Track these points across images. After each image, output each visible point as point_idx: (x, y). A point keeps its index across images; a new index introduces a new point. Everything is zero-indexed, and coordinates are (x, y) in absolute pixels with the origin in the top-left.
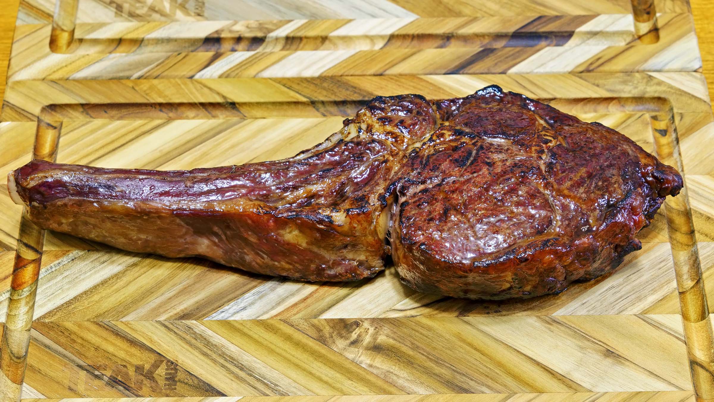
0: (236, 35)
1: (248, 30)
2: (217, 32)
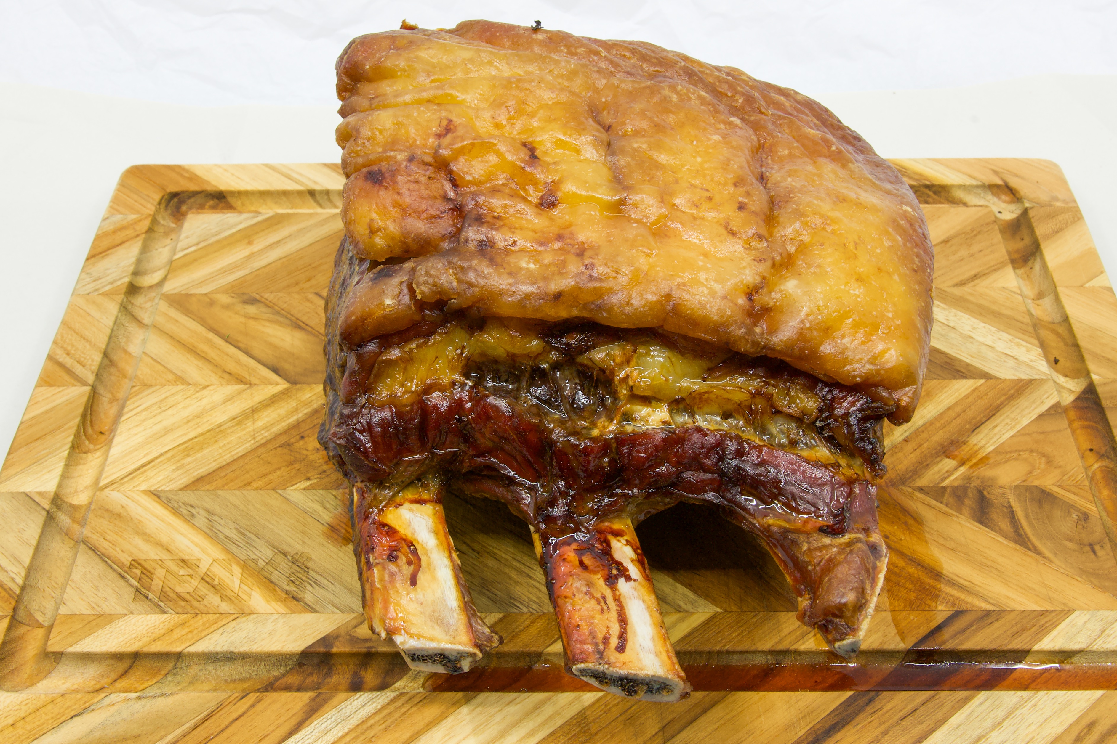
0: (362, 649)
2: (325, 640)
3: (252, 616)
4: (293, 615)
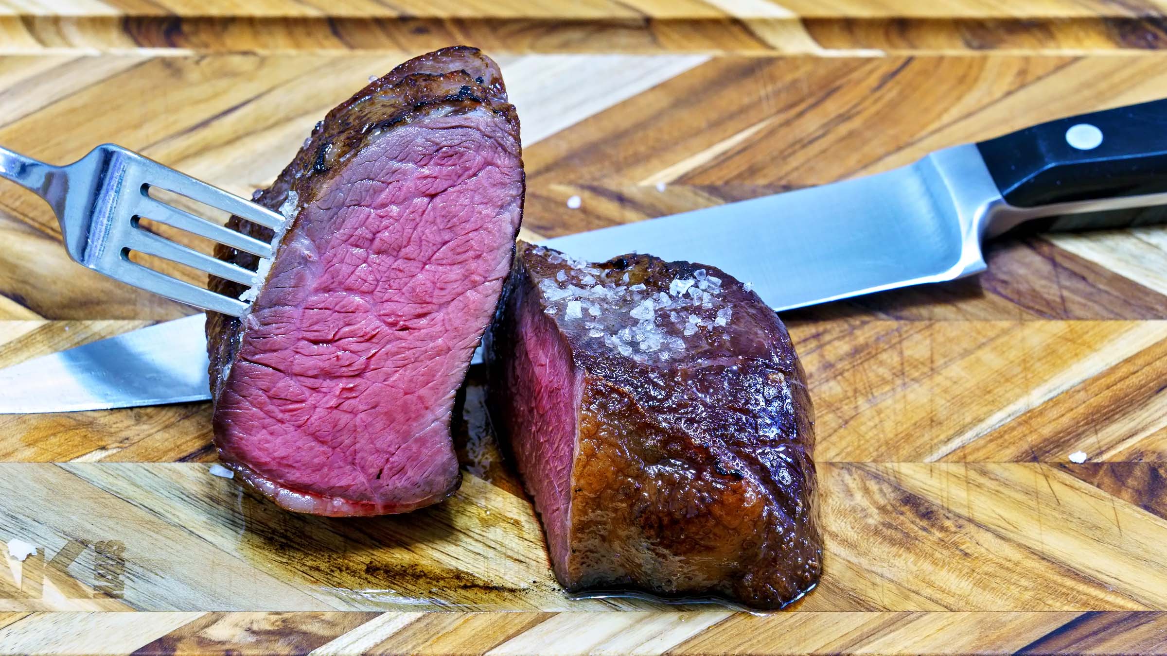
3: (48, 616)
4: (110, 614)
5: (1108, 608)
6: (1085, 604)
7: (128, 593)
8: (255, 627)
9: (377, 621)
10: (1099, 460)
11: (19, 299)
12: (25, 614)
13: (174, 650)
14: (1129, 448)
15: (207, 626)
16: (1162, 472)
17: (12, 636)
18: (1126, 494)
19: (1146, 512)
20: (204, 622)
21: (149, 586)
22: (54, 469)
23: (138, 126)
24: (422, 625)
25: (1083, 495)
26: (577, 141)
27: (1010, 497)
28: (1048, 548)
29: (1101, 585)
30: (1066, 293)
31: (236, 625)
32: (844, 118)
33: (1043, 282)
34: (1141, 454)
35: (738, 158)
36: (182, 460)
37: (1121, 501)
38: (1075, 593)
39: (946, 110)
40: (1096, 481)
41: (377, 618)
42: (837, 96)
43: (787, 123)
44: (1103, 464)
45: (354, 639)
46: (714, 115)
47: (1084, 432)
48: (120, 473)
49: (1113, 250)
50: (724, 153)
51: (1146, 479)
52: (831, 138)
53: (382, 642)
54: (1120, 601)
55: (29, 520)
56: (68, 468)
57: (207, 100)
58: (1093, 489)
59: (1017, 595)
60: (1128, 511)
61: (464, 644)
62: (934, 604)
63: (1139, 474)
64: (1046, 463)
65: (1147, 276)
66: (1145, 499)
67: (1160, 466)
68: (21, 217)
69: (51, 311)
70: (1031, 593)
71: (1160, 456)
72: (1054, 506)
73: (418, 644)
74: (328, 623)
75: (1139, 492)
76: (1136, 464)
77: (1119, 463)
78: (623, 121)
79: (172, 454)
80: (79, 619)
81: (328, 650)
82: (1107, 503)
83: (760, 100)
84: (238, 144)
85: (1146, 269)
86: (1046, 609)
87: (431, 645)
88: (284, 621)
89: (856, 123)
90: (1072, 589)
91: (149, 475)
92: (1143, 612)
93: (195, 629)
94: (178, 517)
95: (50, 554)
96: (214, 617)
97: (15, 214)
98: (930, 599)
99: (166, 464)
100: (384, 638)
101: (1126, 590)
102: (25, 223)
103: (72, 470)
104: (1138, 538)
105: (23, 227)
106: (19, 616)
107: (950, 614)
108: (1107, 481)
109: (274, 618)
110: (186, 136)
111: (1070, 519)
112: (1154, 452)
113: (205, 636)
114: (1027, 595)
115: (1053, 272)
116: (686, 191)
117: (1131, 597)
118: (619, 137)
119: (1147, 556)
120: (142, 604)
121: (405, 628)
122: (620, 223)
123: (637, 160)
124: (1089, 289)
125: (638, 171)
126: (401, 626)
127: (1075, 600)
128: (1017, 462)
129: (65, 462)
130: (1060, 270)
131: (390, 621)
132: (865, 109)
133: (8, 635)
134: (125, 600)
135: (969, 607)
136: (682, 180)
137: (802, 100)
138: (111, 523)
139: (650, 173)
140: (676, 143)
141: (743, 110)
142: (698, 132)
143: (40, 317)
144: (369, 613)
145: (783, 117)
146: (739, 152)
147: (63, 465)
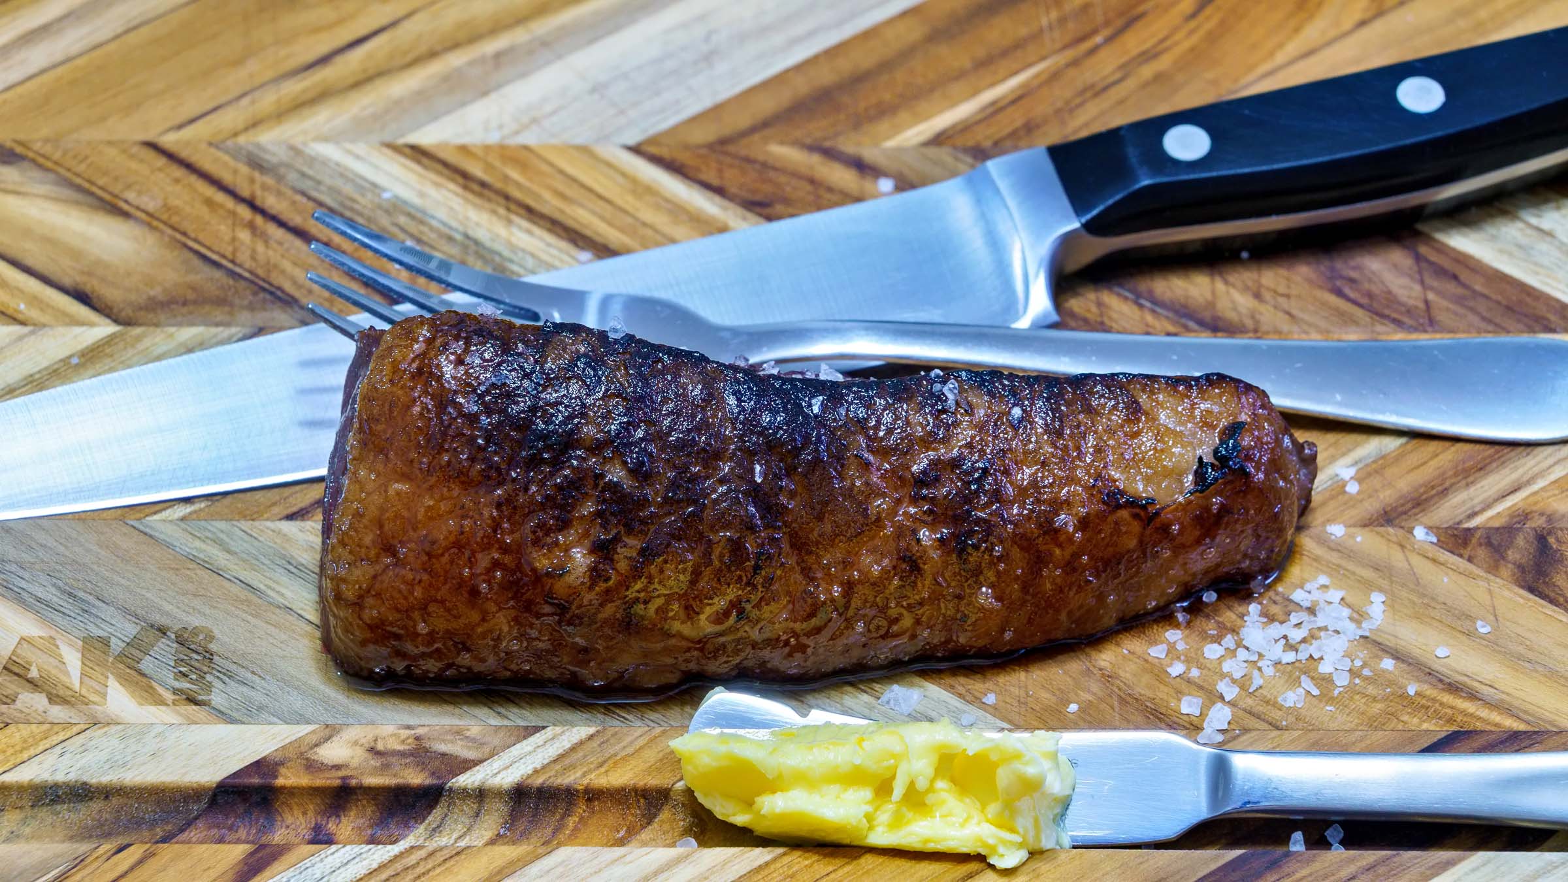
1: (375, 763)
5: (1479, 726)
6: (1451, 720)
7: (217, 699)
8: (380, 747)
9: (538, 738)
10: (1472, 524)
11: (83, 297)
12: (83, 727)
13: (276, 777)
14: (1509, 508)
15: (316, 745)
16: (1551, 540)
17: (67, 756)
18: (1506, 571)
19: (1531, 596)
20: (314, 739)
21: (244, 689)
22: (125, 529)
23: (238, 62)
24: (595, 744)
25: (1451, 572)
26: (802, 86)
27: (1354, 573)
28: (1404, 644)
29: (1473, 696)
30: (1431, 296)
31: (356, 743)
32: (1148, 56)
33: (1404, 281)
34: (1523, 516)
35: (1010, 110)
36: (290, 517)
37: (1498, 580)
38: (1437, 705)
39: (1281, 46)
40: (1466, 553)
41: (538, 735)
42: (1139, 25)
43: (1075, 63)
44: (1477, 528)
45: (507, 762)
46: (981, 52)
47: (1452, 485)
48: (209, 535)
49: (1494, 238)
50: (994, 103)
51: (1532, 551)
52: (1131, 83)
53: (544, 767)
54: (1495, 717)
55: (91, 599)
56: (142, 528)
57: (330, 26)
58: (1462, 563)
59: (1363, 708)
60: (1506, 593)
61: (649, 771)
62: (1255, 720)
63: (1522, 543)
64: (1402, 528)
65: (1537, 273)
66: (1529, 577)
67: (1549, 533)
68: (87, 185)
69: (123, 314)
70: (1379, 706)
71: (1550, 519)
72: (1412, 586)
73: (590, 771)
74: (474, 740)
75: (1521, 568)
76: (1518, 530)
77: (1497, 529)
78: (864, 59)
79: (276, 510)
80: (152, 734)
81: (473, 778)
82: (1481, 583)
83: (1041, 31)
84: (369, 87)
85: (1536, 264)
86: (1400, 727)
87: (607, 771)
88: (417, 738)
89: (1164, 63)
90: (1434, 700)
91: (246, 537)
92: (1525, 732)
93: (303, 749)
94: (282, 595)
95: (117, 645)
96: (327, 732)
97: (78, 181)
98: (1250, 713)
99: (269, 524)
100: (545, 762)
101: (1503, 701)
102: (92, 194)
103: (147, 530)
104: (1520, 631)
105: (89, 199)
106: (75, 729)
107: (1276, 733)
108: (1482, 553)
109: (405, 733)
110: (300, 76)
111: (1433, 604)
112: (1542, 514)
113: (316, 757)
114: (1377, 707)
115: (1415, 268)
116: (944, 154)
117: (1509, 711)
118: (858, 80)
119: (1530, 655)
120: (235, 715)
121: (573, 749)
122: (859, 199)
123: (884, 111)
124: (1460, 291)
125: (883, 126)
126: (568, 745)
127: (1438, 716)
128: (1365, 526)
129: (139, 519)
130: (1424, 265)
131: (553, 739)
132: (1177, 44)
133: (62, 755)
134: (214, 708)
135: (1301, 725)
136: (939, 140)
137: (1095, 32)
138: (196, 603)
139: (897, 130)
140: (932, 90)
141: (1019, 45)
142: (961, 75)
143: (108, 321)
144: (526, 728)
145: (1070, 54)
146: (1014, 102)
147: (136, 524)
